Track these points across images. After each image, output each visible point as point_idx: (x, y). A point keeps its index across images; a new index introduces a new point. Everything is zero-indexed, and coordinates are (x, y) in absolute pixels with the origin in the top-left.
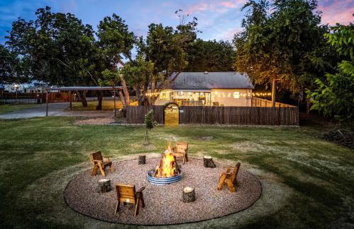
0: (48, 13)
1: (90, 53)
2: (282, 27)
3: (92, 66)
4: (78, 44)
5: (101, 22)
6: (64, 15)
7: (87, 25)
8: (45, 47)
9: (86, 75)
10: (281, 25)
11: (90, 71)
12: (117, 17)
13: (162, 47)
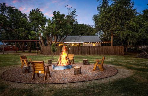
0: (4, 6)
1: (25, 26)
2: (117, 8)
3: (26, 31)
4: (19, 21)
5: (31, 11)
6: (12, 7)
7: (24, 14)
8: (3, 21)
9: (23, 35)
10: (116, 7)
11: (25, 34)
12: (38, 10)
13: (59, 22)
